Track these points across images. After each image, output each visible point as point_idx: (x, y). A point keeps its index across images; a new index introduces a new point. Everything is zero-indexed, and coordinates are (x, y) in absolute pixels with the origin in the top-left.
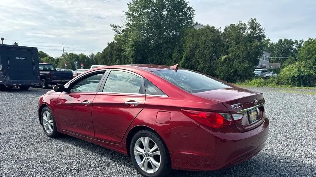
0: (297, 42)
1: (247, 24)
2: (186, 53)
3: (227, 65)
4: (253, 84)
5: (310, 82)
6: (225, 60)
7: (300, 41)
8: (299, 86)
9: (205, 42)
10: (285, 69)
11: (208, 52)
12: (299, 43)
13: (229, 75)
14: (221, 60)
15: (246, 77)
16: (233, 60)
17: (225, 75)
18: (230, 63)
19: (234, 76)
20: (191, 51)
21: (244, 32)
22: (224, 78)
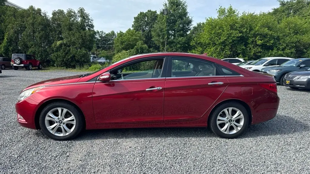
0: (98, 32)
1: (76, 12)
2: (9, 34)
3: (64, 50)
4: (94, 69)
5: (136, 67)
6: (61, 45)
7: (101, 32)
8: (130, 70)
9: (33, 24)
10: (116, 56)
11: (39, 36)
12: (100, 33)
13: (67, 60)
14: (56, 45)
15: (85, 62)
16: (69, 46)
17: (63, 61)
18: (66, 48)
19: (72, 61)
20: (15, 32)
21: (75, 19)
22: (61, 63)
